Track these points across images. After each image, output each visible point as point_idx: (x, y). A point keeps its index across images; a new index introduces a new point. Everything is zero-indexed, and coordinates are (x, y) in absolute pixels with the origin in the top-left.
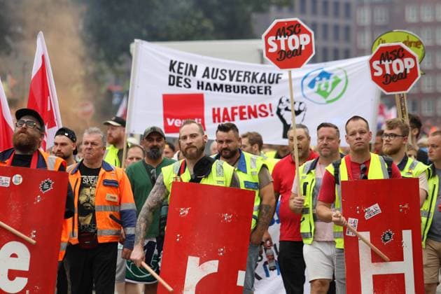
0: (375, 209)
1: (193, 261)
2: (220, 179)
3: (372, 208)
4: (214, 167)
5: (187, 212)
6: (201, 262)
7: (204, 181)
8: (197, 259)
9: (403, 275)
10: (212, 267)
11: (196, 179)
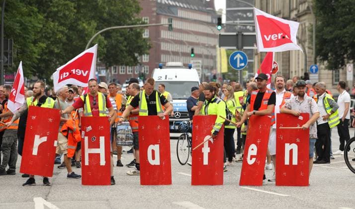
0: (89, 128)
1: (37, 137)
2: (49, 105)
3: (89, 127)
4: (47, 100)
5: (35, 118)
6: (40, 137)
7: (43, 106)
8: (39, 136)
9: (99, 154)
10: (45, 139)
11: (39, 105)
